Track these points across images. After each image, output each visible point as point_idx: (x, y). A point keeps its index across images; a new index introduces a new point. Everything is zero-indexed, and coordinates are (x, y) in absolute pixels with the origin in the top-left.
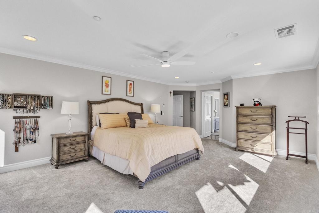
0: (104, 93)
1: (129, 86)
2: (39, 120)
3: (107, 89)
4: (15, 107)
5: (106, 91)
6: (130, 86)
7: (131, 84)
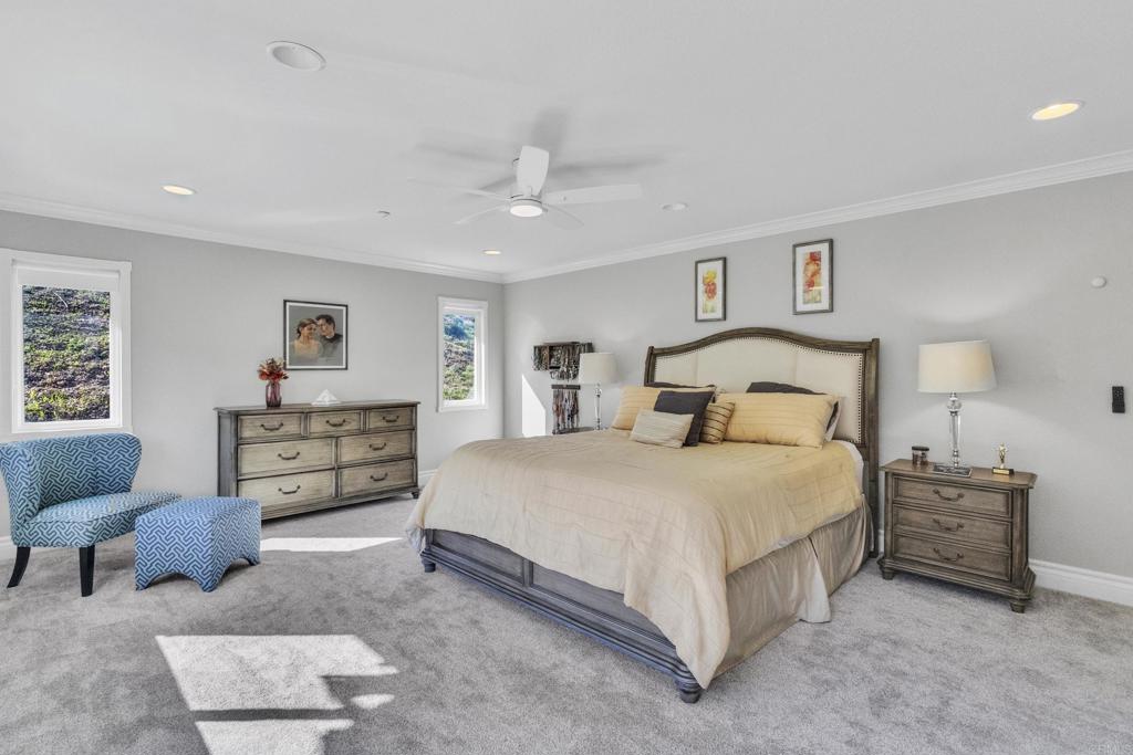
0: (701, 316)
1: (805, 270)
2: (580, 394)
3: (710, 304)
4: (551, 368)
5: (709, 308)
6: (812, 267)
7: (814, 258)
